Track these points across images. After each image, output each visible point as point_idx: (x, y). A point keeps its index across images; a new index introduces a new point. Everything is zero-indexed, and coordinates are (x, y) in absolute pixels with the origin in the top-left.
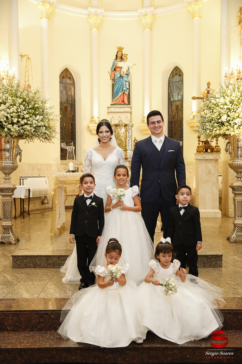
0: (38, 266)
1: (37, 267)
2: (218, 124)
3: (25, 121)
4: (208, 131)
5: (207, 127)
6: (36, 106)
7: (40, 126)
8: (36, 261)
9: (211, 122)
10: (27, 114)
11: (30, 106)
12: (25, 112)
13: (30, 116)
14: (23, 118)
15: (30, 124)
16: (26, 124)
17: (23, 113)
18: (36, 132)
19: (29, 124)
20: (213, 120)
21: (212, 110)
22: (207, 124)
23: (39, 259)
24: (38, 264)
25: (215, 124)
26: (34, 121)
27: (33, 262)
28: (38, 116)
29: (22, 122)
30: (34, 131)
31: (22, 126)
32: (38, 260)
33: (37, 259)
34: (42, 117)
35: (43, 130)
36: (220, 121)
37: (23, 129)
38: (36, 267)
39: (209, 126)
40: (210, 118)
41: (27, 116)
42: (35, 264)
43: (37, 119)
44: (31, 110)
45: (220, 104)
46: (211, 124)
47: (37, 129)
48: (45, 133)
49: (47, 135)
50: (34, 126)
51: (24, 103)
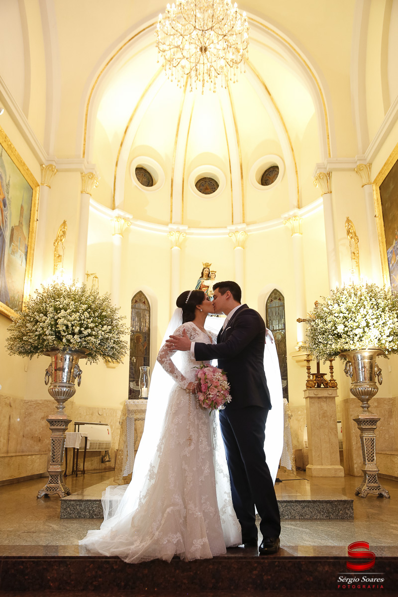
0: (95, 515)
1: (95, 517)
2: (334, 337)
3: (89, 331)
4: (321, 346)
5: (320, 340)
6: (104, 314)
7: (107, 339)
8: (93, 508)
9: (324, 335)
10: (92, 322)
11: (97, 314)
12: (90, 321)
13: (96, 326)
14: (86, 328)
15: (95, 336)
16: (89, 335)
17: (87, 322)
18: (102, 346)
19: (93, 336)
20: (326, 332)
21: (324, 320)
22: (320, 337)
23: (97, 505)
24: (95, 512)
25: (330, 336)
26: (100, 332)
27: (90, 510)
28: (105, 327)
29: (86, 333)
30: (99, 344)
31: (85, 337)
32: (96, 507)
33: (95, 505)
34: (110, 327)
35: (111, 343)
36: (335, 332)
37: (85, 341)
38: (93, 518)
39: (322, 339)
40: (323, 329)
41: (91, 325)
42: (91, 512)
43: (103, 329)
44: (97, 318)
45: (334, 312)
46: (324, 336)
47: (103, 342)
48: (113, 348)
49: (116, 350)
50: (100, 337)
51: (89, 310)
